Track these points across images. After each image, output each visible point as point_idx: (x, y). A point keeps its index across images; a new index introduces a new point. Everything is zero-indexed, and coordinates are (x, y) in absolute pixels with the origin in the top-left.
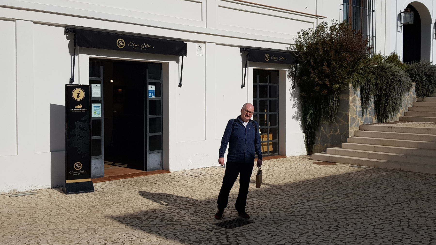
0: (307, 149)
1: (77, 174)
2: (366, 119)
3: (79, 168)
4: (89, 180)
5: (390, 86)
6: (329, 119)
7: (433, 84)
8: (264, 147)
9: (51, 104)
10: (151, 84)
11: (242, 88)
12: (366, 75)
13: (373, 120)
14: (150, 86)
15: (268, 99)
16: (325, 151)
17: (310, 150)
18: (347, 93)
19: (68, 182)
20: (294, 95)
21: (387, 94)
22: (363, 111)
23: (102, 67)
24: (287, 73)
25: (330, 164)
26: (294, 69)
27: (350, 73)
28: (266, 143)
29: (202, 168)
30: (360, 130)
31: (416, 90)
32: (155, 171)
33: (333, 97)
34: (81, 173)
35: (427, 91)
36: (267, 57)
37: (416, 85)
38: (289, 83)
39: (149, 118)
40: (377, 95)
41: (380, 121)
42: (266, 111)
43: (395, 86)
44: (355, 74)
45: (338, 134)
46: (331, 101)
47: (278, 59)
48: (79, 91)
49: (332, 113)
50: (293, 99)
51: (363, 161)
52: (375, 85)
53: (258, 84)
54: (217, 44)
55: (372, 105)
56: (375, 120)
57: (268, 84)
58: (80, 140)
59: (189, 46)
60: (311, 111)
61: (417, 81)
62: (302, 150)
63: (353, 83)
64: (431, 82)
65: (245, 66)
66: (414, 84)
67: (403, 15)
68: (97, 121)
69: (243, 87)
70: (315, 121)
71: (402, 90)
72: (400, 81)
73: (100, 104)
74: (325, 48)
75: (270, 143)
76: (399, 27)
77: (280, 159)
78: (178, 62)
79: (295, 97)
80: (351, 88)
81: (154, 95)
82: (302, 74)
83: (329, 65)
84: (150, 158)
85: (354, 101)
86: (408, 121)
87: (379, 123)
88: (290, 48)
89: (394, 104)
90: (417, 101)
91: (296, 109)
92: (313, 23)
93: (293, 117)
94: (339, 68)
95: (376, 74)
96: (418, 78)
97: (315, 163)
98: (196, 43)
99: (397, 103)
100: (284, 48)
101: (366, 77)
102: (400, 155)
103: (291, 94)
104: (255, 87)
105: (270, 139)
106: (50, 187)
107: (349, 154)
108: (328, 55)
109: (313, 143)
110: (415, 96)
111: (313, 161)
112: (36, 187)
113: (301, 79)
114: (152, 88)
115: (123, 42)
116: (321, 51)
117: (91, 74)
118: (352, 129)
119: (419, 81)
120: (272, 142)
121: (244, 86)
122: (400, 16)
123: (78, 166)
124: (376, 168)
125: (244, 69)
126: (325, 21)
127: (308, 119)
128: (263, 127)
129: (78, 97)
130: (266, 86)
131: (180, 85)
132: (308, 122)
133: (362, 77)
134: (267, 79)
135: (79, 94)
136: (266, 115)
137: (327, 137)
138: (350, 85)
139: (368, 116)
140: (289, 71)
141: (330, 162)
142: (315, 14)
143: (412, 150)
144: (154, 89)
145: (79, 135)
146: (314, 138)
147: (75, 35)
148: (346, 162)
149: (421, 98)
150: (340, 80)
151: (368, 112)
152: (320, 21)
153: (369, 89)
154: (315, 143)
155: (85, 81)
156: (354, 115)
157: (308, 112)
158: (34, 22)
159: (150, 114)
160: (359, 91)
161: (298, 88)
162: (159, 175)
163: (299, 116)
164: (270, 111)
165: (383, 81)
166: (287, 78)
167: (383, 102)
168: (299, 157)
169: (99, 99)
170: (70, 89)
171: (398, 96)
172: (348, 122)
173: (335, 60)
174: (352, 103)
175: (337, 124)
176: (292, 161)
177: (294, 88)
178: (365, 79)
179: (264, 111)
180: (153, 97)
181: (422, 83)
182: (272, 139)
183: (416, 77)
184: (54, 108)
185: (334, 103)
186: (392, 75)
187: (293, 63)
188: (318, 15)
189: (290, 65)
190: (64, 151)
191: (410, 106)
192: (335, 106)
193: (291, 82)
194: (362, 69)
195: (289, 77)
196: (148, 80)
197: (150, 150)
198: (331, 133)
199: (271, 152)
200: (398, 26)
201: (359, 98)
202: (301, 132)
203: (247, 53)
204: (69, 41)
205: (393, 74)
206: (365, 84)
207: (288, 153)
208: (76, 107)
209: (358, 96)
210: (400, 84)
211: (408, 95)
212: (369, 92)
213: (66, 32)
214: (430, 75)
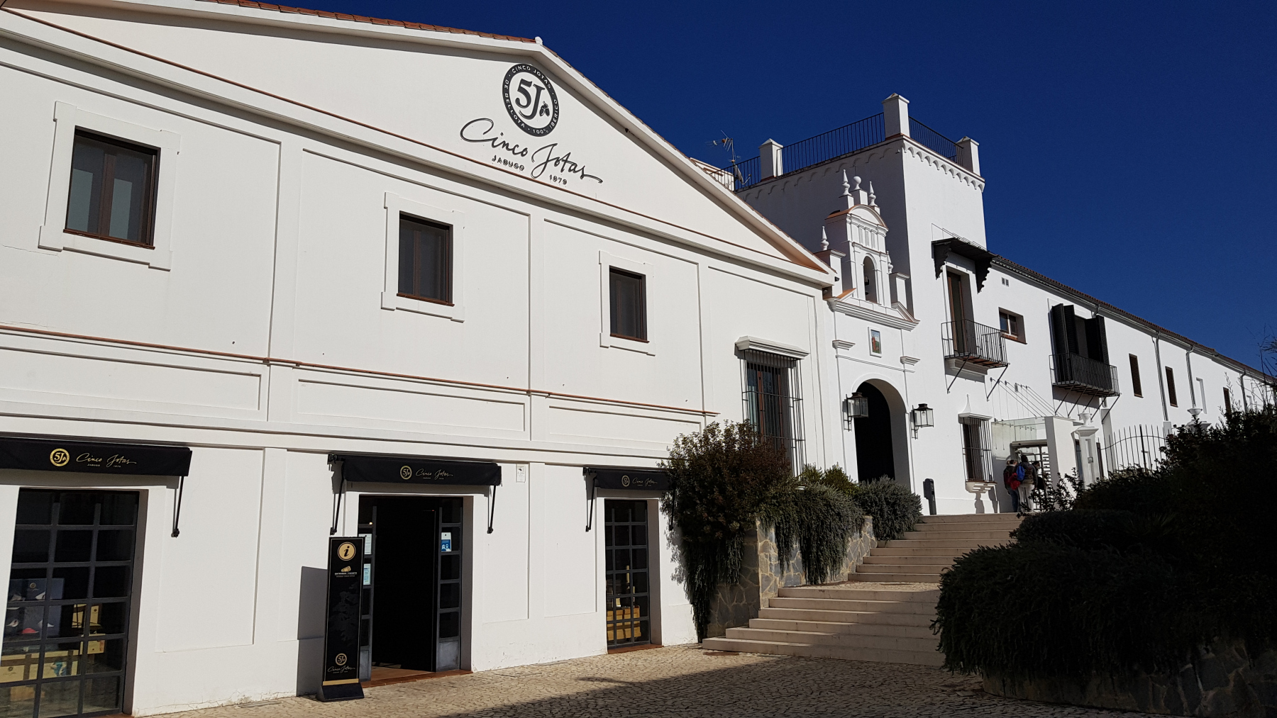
0: (698, 633)
1: (340, 671)
2: (789, 578)
3: (343, 662)
4: (356, 681)
5: (823, 524)
6: (729, 580)
7: (900, 517)
8: (626, 630)
9: (303, 568)
10: (445, 530)
11: (587, 531)
12: (782, 506)
13: (801, 579)
14: (443, 534)
15: (631, 547)
16: (723, 635)
17: (702, 632)
18: (754, 535)
19: (326, 683)
20: (672, 540)
21: (818, 535)
22: (782, 565)
23: (375, 508)
24: (660, 505)
25: (729, 655)
26: (671, 498)
27: (757, 504)
28: (629, 623)
29: (522, 666)
30: (779, 596)
31: (874, 528)
32: (448, 670)
33: (733, 543)
34: (345, 670)
35: (891, 529)
36: (626, 480)
37: (873, 520)
38: (664, 520)
39: (441, 585)
40: (804, 538)
41: (813, 581)
42: (628, 567)
43: (830, 523)
44: (763, 506)
45: (744, 604)
46: (730, 549)
47: (644, 484)
48: (348, 547)
49: (733, 570)
50: (672, 546)
51: (777, 646)
52: (798, 522)
53: (614, 524)
54: (546, 464)
55: (797, 556)
56: (805, 580)
57: (630, 524)
58: (346, 619)
59: (506, 470)
60: (700, 567)
61: (874, 513)
62: (691, 635)
63: (762, 520)
64: (897, 514)
65: (591, 496)
66: (870, 518)
67: (851, 402)
68: (366, 590)
69: (588, 529)
70: (708, 583)
71: (843, 529)
72: (838, 514)
73: (370, 565)
74: (716, 464)
75: (635, 622)
76: (846, 422)
77: (652, 650)
78: (487, 495)
79: (674, 544)
80: (760, 528)
81: (449, 548)
82: (683, 506)
83: (722, 491)
84: (441, 650)
85: (765, 548)
86: (860, 581)
87: (811, 585)
88: (663, 464)
89: (832, 552)
90: (878, 547)
91: (677, 564)
92: (698, 423)
93: (673, 578)
94: (739, 496)
95: (800, 503)
96: (874, 509)
97: (706, 654)
98: (515, 465)
99: (838, 551)
100: (653, 464)
101: (782, 510)
102: (832, 634)
103: (668, 539)
104: (608, 530)
105: (635, 616)
106: (295, 694)
107: (759, 636)
108: (721, 476)
109: (707, 622)
110: (874, 538)
111: (704, 651)
112: (276, 695)
113: (682, 514)
114: (446, 536)
115: (409, 471)
116: (710, 469)
117: (363, 518)
118: (765, 596)
119: (877, 513)
120: (639, 622)
121: (590, 528)
122: (846, 405)
123: (341, 659)
124: (796, 656)
125: (590, 501)
126: (717, 419)
127: (696, 581)
128: (624, 596)
129: (346, 555)
130: (627, 527)
131: (490, 530)
132: (697, 586)
133: (776, 511)
134: (628, 515)
135: (347, 550)
136: (628, 574)
137: (728, 609)
138: (758, 523)
139: (792, 573)
140: (662, 500)
141: (730, 651)
142: (701, 410)
143: (848, 626)
144: (450, 538)
145: (344, 613)
146: (709, 613)
147: (343, 466)
148: (752, 649)
149: (883, 542)
150: (742, 515)
151: (791, 567)
152: (710, 420)
153: (789, 528)
154: (709, 622)
155: (352, 531)
156: (767, 572)
157: (697, 568)
158: (289, 450)
159: (442, 578)
160: (772, 532)
161: (679, 529)
162: (454, 677)
163: (683, 575)
164: (635, 567)
165: (811, 515)
166: (660, 513)
167: (815, 550)
168: (684, 646)
169: (369, 557)
170: (335, 544)
171: (838, 540)
172: (758, 583)
173: (732, 484)
174: (762, 551)
175: (742, 588)
176: (671, 652)
177: (673, 528)
178: (781, 512)
179: (625, 569)
180: (448, 550)
181: (882, 516)
182: (639, 616)
183: (872, 506)
184: (308, 573)
185: (734, 552)
186: (825, 505)
187: (669, 489)
188: (706, 410)
189: (664, 492)
190: (320, 637)
191: (865, 555)
192: (737, 559)
193: (667, 518)
194: (774, 497)
195: (663, 510)
196: (442, 525)
197: (441, 636)
198: (735, 603)
199: (638, 639)
200: (844, 420)
201: (773, 544)
202: (688, 602)
203: (595, 475)
204: (333, 472)
205: (828, 505)
206: (782, 520)
207: (666, 640)
208: (342, 571)
209: (771, 541)
210: (840, 520)
211: (861, 537)
212: (789, 533)
213: (329, 461)
214: (894, 503)
